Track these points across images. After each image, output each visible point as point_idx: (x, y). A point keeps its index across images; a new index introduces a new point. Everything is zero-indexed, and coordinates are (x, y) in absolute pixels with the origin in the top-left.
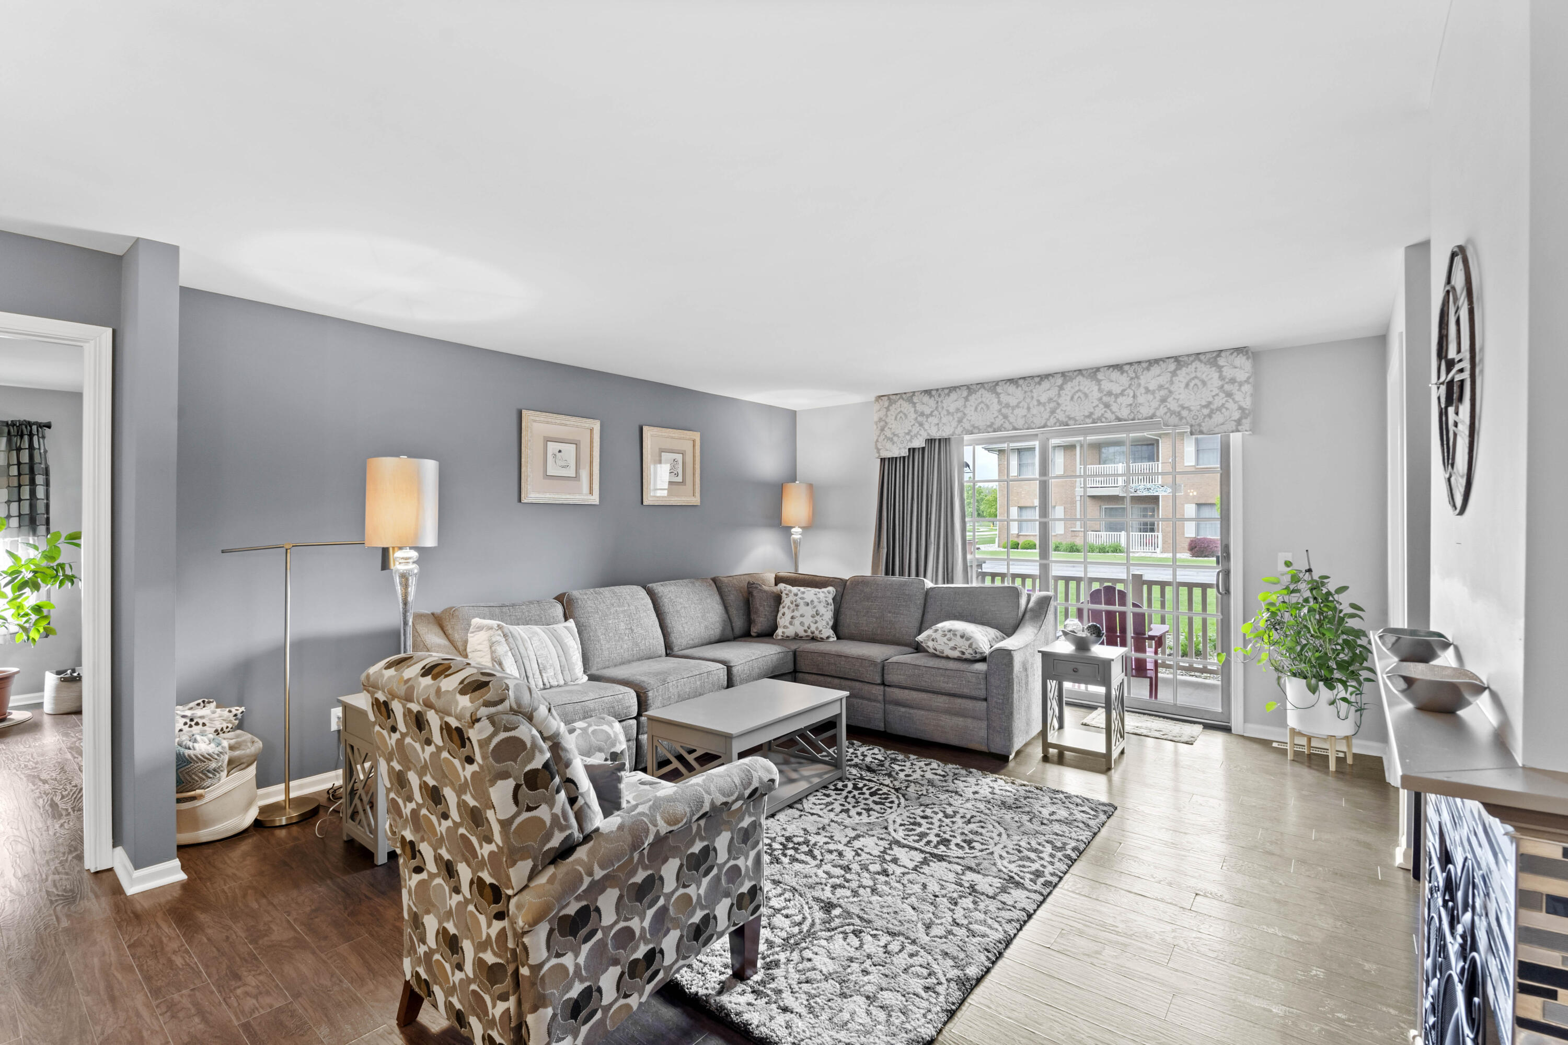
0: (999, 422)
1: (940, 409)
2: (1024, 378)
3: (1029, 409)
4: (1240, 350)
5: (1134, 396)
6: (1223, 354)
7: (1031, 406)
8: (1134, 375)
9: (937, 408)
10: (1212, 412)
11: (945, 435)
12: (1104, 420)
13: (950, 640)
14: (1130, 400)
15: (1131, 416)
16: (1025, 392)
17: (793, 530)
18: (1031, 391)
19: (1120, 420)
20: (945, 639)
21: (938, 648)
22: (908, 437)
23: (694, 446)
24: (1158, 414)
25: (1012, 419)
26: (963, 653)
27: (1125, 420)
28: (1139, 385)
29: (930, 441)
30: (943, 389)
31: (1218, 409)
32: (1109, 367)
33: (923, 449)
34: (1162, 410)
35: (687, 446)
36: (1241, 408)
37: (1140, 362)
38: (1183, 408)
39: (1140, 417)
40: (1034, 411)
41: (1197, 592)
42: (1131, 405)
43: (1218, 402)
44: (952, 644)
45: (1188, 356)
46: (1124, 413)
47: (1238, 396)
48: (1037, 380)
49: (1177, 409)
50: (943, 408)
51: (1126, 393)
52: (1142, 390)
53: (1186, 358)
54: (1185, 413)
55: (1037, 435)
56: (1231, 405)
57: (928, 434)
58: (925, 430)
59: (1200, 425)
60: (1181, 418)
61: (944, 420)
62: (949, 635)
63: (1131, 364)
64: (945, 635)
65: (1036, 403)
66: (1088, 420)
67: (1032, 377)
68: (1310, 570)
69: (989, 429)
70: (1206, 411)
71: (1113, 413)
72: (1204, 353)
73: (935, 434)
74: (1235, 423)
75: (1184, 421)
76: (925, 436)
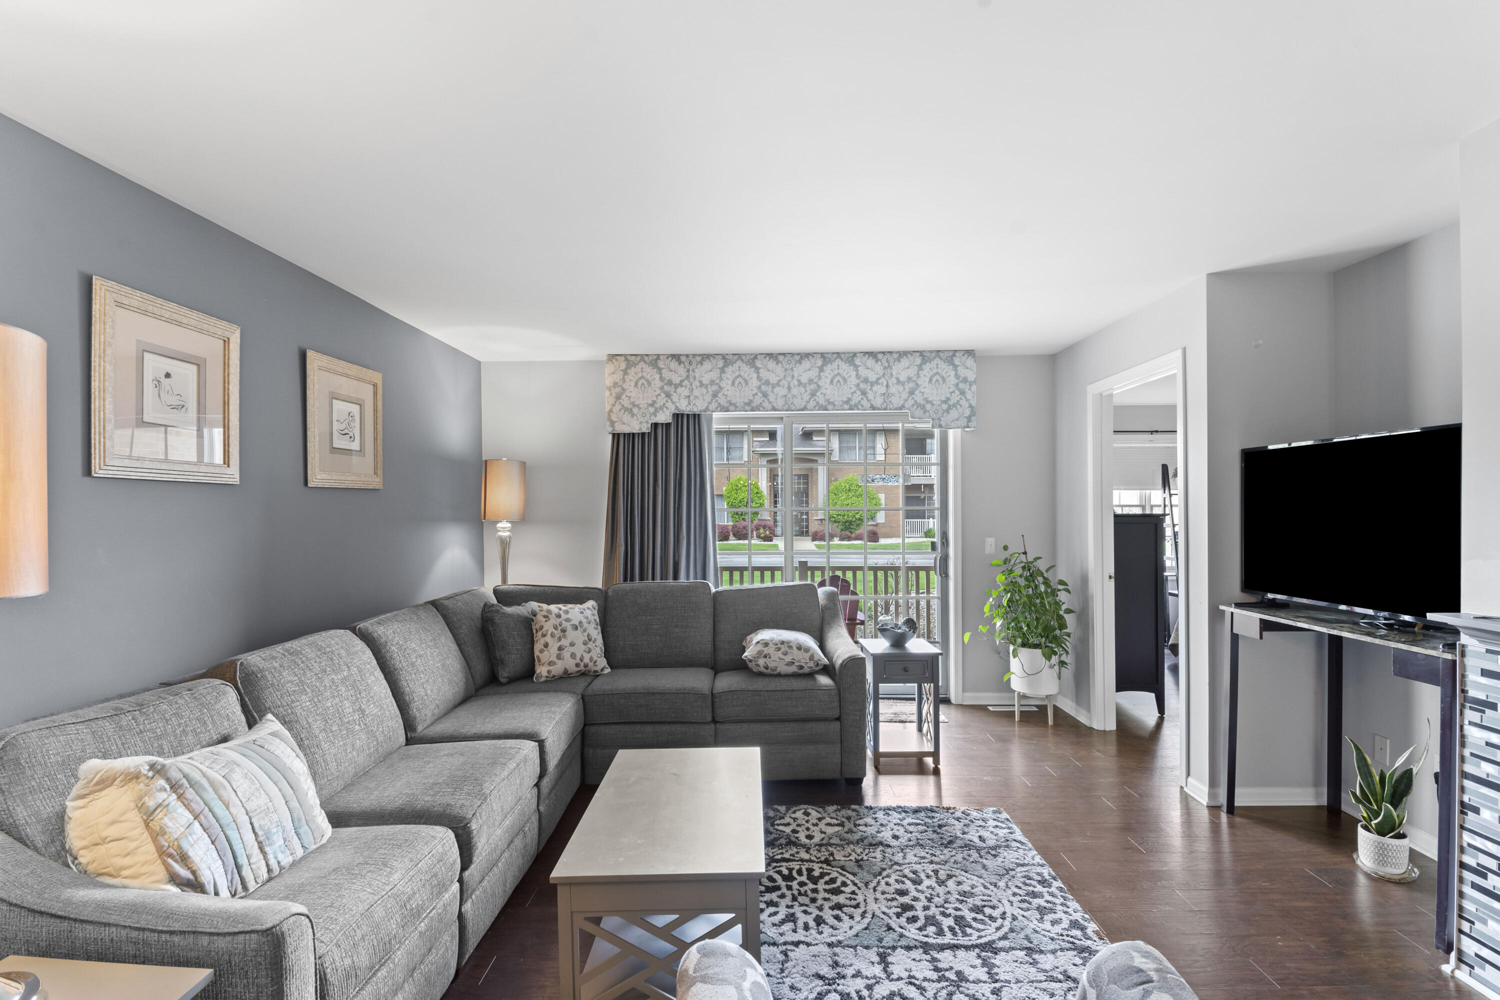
0: (758, 400)
1: (692, 380)
2: (784, 354)
3: (789, 388)
4: (970, 353)
5: (887, 386)
6: (957, 354)
7: (792, 385)
8: (887, 365)
9: (688, 377)
10: (949, 408)
11: (696, 410)
12: (860, 407)
13: (785, 654)
14: (883, 390)
15: (884, 407)
16: (786, 370)
17: (499, 525)
18: (792, 369)
19: (874, 409)
20: (780, 654)
21: (772, 665)
22: (652, 410)
23: (375, 394)
24: (906, 406)
25: (772, 398)
26: (801, 667)
27: (879, 409)
28: (892, 375)
29: (678, 417)
30: (694, 355)
31: (955, 405)
32: (865, 353)
33: (668, 425)
34: (910, 402)
35: (366, 393)
36: (971, 406)
37: (891, 352)
38: (928, 402)
39: (891, 407)
40: (795, 391)
41: (923, 574)
42: (884, 394)
43: (955, 398)
44: (788, 659)
45: (931, 352)
46: (878, 402)
47: (969, 395)
48: (797, 358)
49: (923, 403)
50: (695, 378)
51: (880, 381)
52: (894, 380)
53: (928, 354)
54: (928, 407)
55: (782, 418)
56: (963, 402)
57: (677, 408)
58: (673, 403)
59: (939, 419)
60: (925, 412)
61: (696, 392)
62: (784, 648)
63: (884, 353)
64: (779, 649)
65: (796, 383)
66: (846, 407)
67: (792, 354)
68: (1025, 553)
69: (747, 408)
70: (945, 407)
71: (869, 400)
72: (943, 351)
73: (684, 407)
74: (966, 420)
75: (927, 414)
76: (672, 409)
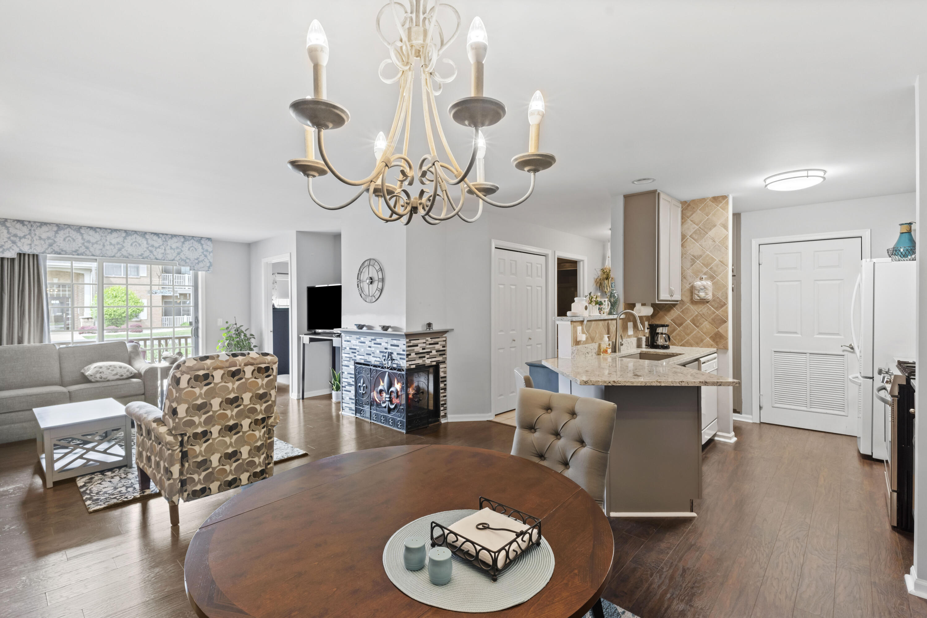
0: (82, 250)
1: (33, 235)
2: (100, 228)
3: (104, 246)
4: (209, 239)
5: (165, 250)
6: (203, 239)
7: (105, 244)
8: (165, 240)
9: (30, 234)
10: (199, 261)
11: (35, 252)
12: (149, 258)
14: (163, 251)
15: (163, 259)
16: (102, 236)
18: (106, 236)
19: (157, 259)
24: (176, 259)
25: (92, 249)
27: (160, 260)
28: (167, 245)
29: (20, 255)
30: (35, 222)
31: (202, 261)
32: (152, 233)
33: (13, 260)
34: (178, 258)
36: (210, 262)
37: (167, 234)
38: (187, 258)
39: (167, 259)
40: (108, 247)
42: (163, 253)
43: (202, 258)
45: (189, 236)
46: (160, 256)
47: (209, 257)
48: (109, 231)
49: (185, 259)
50: (35, 234)
51: (161, 247)
52: (169, 247)
53: (188, 237)
54: (188, 261)
55: (96, 260)
56: (206, 260)
57: (20, 250)
58: (18, 247)
59: (194, 267)
61: (36, 242)
63: (163, 234)
65: (108, 244)
66: (140, 257)
67: (106, 229)
68: (236, 324)
69: (74, 253)
70: (196, 261)
71: (154, 255)
72: (196, 237)
73: (26, 249)
74: (207, 268)
75: (187, 264)
76: (18, 251)
